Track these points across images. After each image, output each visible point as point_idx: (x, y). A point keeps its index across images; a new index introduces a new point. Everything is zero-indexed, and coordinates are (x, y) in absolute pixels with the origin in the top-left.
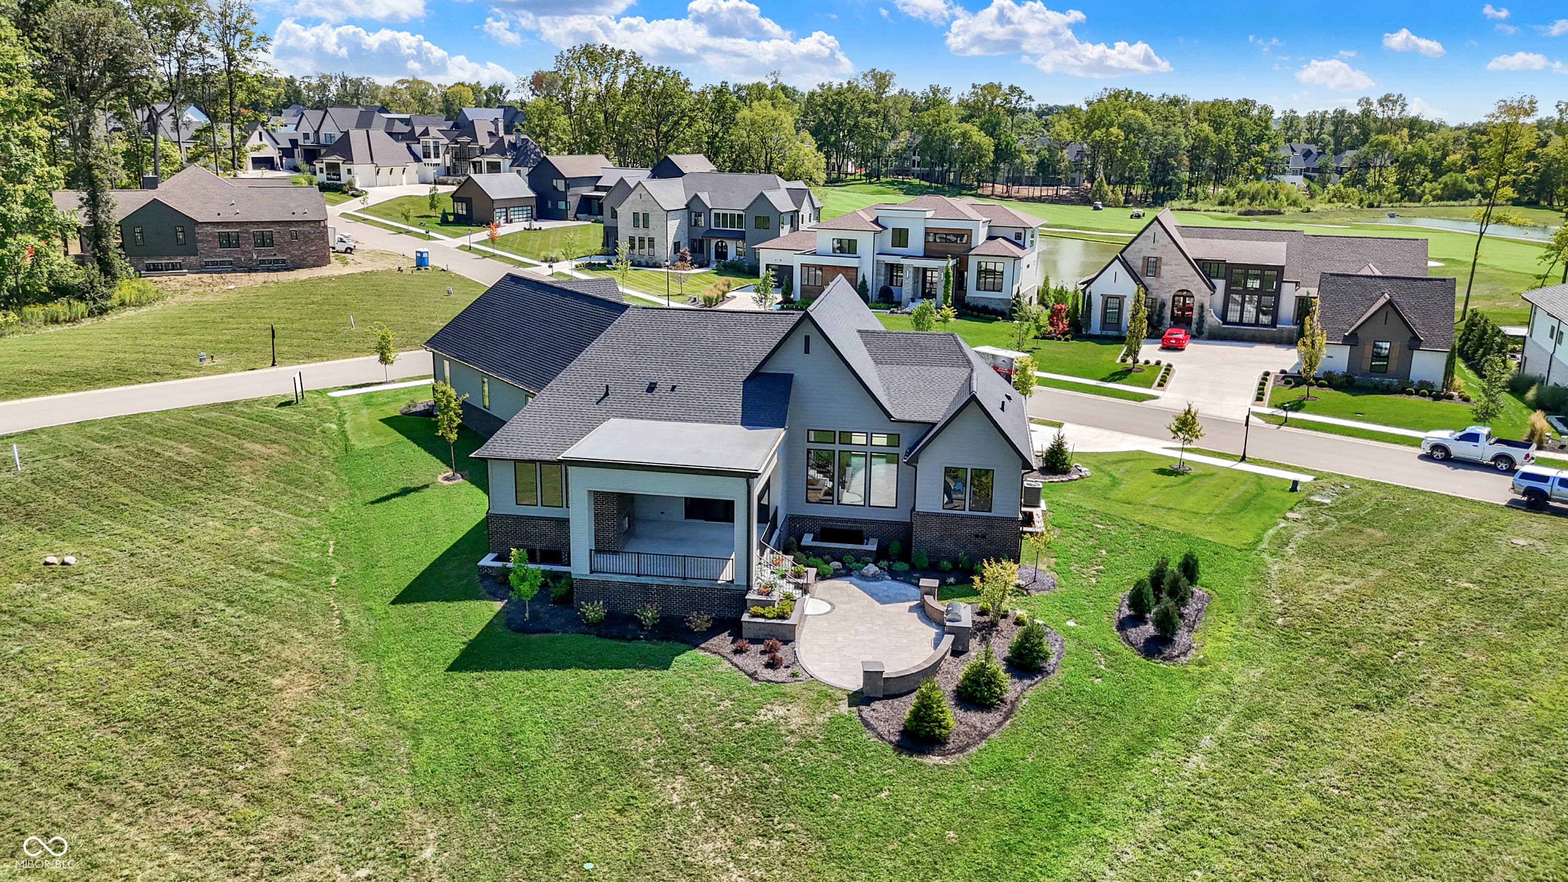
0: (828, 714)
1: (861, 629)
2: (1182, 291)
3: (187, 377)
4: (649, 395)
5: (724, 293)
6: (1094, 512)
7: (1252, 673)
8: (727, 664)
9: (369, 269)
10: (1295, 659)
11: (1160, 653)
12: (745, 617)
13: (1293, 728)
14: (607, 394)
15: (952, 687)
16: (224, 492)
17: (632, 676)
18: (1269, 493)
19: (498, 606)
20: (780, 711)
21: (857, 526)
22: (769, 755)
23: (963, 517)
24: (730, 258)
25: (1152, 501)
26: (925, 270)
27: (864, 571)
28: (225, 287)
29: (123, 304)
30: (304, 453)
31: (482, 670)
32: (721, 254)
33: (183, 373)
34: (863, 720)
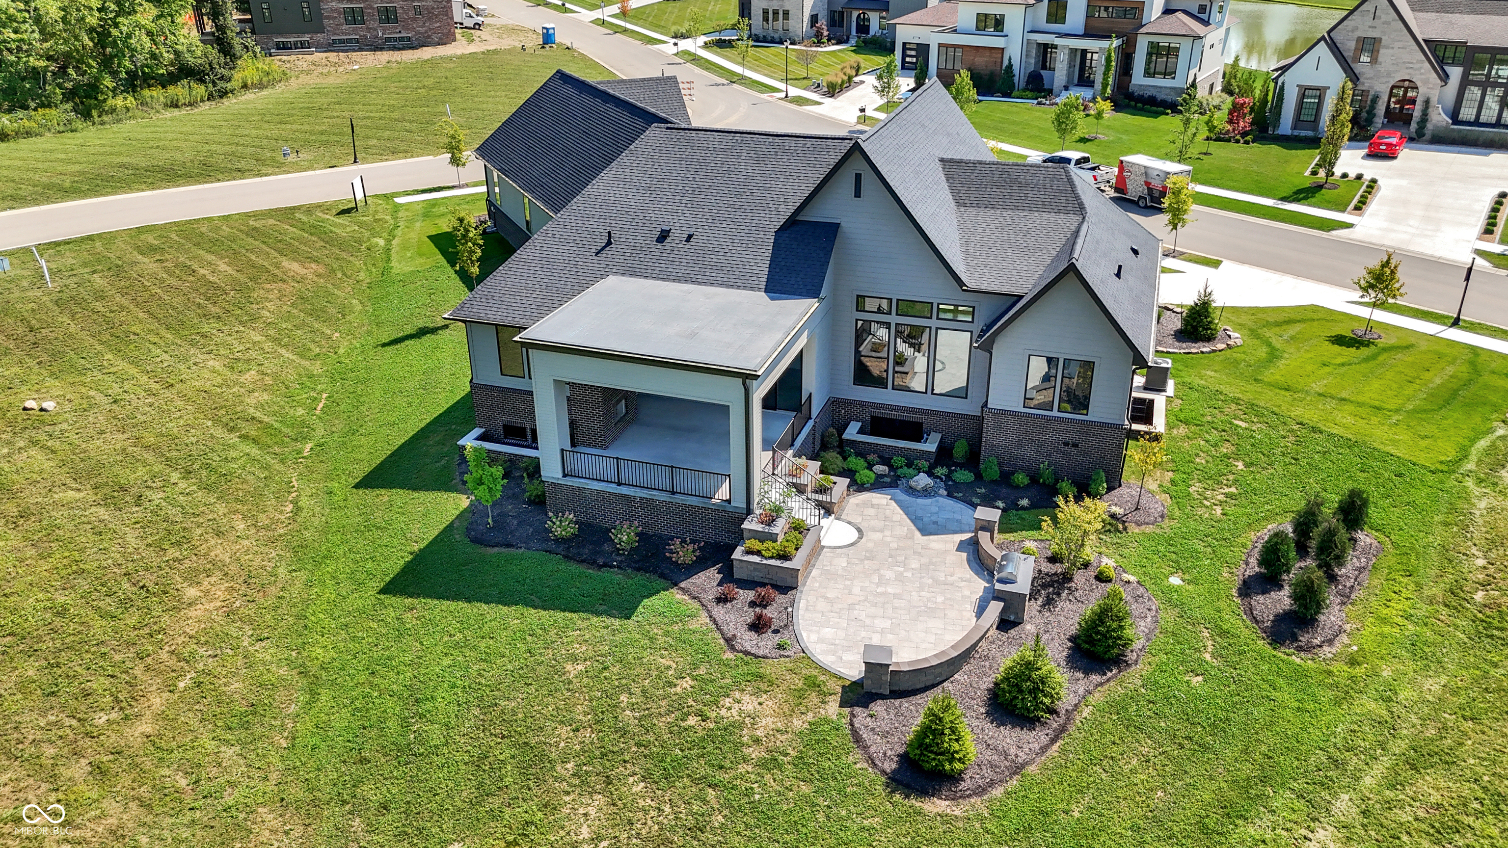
0: (810, 716)
1: (889, 574)
2: (1404, 81)
3: (266, 175)
4: (659, 246)
5: (850, 78)
6: (1236, 401)
7: (1428, 684)
8: (704, 618)
9: (492, 48)
10: (1495, 665)
11: (1295, 639)
12: (738, 554)
13: (1480, 794)
14: (609, 243)
15: (987, 683)
16: (241, 323)
17: (586, 623)
18: (1487, 378)
19: (464, 502)
20: (749, 704)
21: (915, 417)
22: (720, 776)
23: (1049, 419)
24: (872, 33)
25: (1317, 387)
26: (1084, 52)
27: (912, 483)
28: (350, 68)
29: (245, 86)
30: (339, 275)
31: (418, 596)
32: (863, 28)
33: (264, 170)
34: (855, 733)
